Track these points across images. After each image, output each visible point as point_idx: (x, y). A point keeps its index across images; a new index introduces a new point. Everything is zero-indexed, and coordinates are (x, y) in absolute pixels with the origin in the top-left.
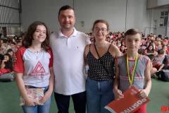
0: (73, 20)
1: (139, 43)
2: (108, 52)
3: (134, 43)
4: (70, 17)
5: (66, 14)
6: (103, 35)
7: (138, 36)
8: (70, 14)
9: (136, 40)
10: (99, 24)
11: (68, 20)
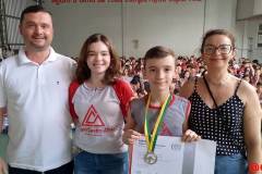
0: (49, 32)
1: (172, 74)
2: (235, 96)
3: (163, 74)
4: (44, 26)
5: (36, 21)
6: (224, 59)
7: (170, 61)
8: (45, 22)
9: (167, 70)
10: (215, 37)
11: (41, 31)
